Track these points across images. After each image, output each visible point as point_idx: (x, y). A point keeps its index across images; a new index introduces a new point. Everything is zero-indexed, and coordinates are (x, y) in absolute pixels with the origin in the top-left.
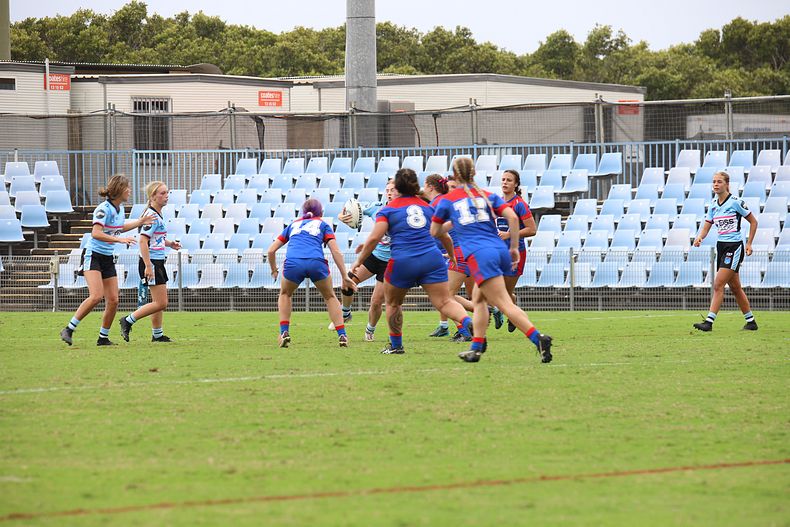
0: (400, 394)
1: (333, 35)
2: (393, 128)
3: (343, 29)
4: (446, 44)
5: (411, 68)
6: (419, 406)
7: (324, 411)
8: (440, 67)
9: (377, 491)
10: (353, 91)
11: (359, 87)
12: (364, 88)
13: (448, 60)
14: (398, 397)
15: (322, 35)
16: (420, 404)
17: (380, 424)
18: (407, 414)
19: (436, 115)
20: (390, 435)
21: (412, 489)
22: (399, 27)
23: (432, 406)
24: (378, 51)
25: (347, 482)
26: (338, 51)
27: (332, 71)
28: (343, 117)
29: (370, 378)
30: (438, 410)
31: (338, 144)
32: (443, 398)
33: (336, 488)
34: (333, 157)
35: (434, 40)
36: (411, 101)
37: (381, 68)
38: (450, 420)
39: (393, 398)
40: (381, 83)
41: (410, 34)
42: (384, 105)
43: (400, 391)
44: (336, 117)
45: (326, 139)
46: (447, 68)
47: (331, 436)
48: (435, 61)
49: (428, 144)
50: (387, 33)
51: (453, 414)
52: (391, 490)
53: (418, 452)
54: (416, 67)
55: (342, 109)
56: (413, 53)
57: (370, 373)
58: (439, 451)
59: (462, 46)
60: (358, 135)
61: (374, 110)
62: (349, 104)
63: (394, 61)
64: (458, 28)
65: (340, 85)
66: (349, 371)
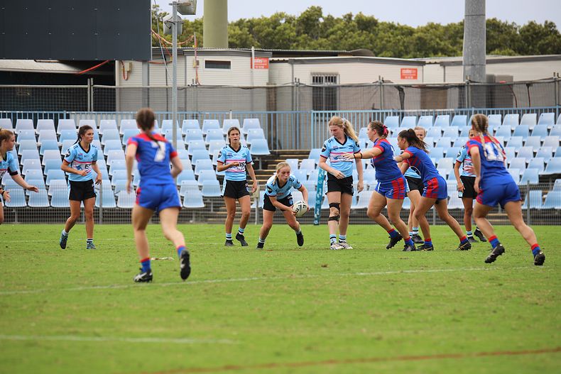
0: (501, 285)
1: (455, 28)
2: (497, 94)
3: (462, 24)
4: (536, 34)
5: (511, 51)
6: (515, 294)
7: (445, 296)
8: (532, 50)
9: (484, 354)
10: (468, 68)
11: (472, 65)
12: (477, 66)
13: (538, 46)
14: (499, 287)
15: (447, 29)
16: (515, 292)
17: (486, 306)
18: (506, 299)
19: (529, 84)
20: (492, 314)
21: (509, 353)
22: (503, 22)
23: (525, 294)
24: (487, 39)
25: (462, 348)
26: (458, 39)
27: (453, 53)
28: (461, 87)
29: (479, 274)
30: (528, 296)
31: (457, 105)
32: (532, 288)
33: (454, 351)
34: (453, 115)
35: (528, 31)
36: (511, 74)
37: (489, 51)
38: (537, 304)
39: (496, 288)
40: (489, 62)
41: (511, 27)
42: (491, 78)
43: (500, 283)
44: (456, 86)
45: (448, 103)
46: (538, 50)
47: (451, 314)
48: (528, 46)
49: (522, 105)
50: (494, 26)
51: (539, 299)
52: (494, 354)
53: (514, 326)
54: (515, 50)
55: (461, 81)
56: (512, 41)
57: (479, 269)
58: (529, 326)
59: (548, 35)
60: (472, 99)
61: (484, 81)
62: (465, 77)
63: (499, 46)
64: (546, 22)
65: (459, 63)
66: (463, 268)
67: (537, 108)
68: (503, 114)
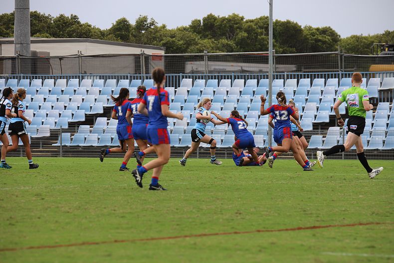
0: (43, 199)
1: (8, 17)
2: (39, 64)
3: (13, 14)
4: (65, 23)
5: (48, 35)
6: (53, 205)
7: (4, 207)
8: (63, 35)
9: (32, 248)
10: (18, 46)
11: (21, 44)
12: (24, 44)
13: (66, 31)
14: (42, 201)
15: (2, 17)
16: (53, 204)
17: (33, 214)
18: (47, 209)
19: (61, 58)
20: (38, 219)
21: (49, 247)
22: (41, 14)
23: (60, 205)
24: (31, 26)
25: (16, 244)
26: (10, 25)
27: (7, 35)
28: (13, 59)
29: (27, 191)
30: (62, 207)
31: (10, 72)
32: (65, 201)
33: (11, 246)
34: (8, 79)
35: (59, 21)
36: (48, 51)
37: (32, 35)
38: (68, 212)
39: (40, 201)
40: (33, 42)
41: (47, 18)
42: (34, 53)
43: (43, 198)
44: (9, 58)
45: (4, 70)
46: (66, 35)
47: (8, 220)
48: (60, 32)
49: (57, 73)
50: (35, 16)
51: (70, 209)
52: (39, 248)
53: (52, 228)
54: (50, 34)
55: (13, 55)
56: (49, 27)
57: (28, 188)
58: (63, 228)
59: (73, 24)
60: (21, 68)
61: (29, 55)
62: (16, 52)
63: (39, 31)
64: (72, 15)
65: (11, 42)
66: (16, 187)
67: (67, 75)
68: (43, 79)
